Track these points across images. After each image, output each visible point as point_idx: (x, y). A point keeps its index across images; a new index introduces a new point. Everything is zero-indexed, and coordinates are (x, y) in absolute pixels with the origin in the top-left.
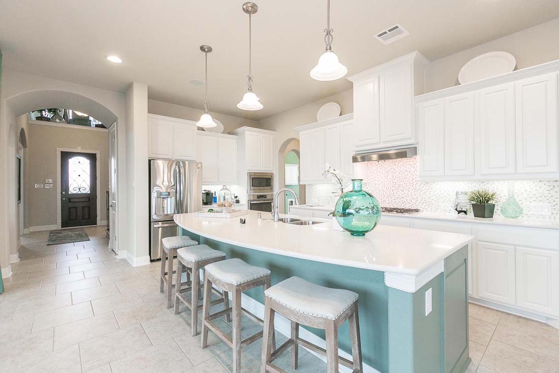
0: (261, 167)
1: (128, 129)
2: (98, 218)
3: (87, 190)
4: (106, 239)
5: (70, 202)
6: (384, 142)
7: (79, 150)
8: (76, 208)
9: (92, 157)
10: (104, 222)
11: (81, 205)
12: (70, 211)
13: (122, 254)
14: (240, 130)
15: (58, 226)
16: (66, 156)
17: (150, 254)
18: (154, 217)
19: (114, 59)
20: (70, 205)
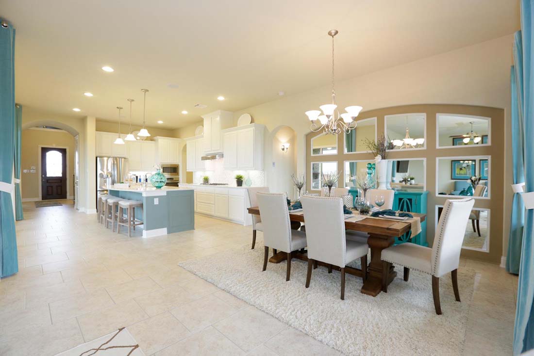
0: (170, 161)
1: (85, 139)
2: (68, 194)
3: (59, 174)
4: (73, 204)
5: (48, 182)
6: (214, 151)
7: (54, 146)
8: (52, 187)
9: (63, 151)
10: (72, 197)
11: (56, 184)
12: (47, 188)
13: (82, 210)
14: (155, 138)
15: (40, 198)
16: (45, 150)
17: (97, 208)
18: (98, 189)
19: (76, 110)
20: (48, 184)
